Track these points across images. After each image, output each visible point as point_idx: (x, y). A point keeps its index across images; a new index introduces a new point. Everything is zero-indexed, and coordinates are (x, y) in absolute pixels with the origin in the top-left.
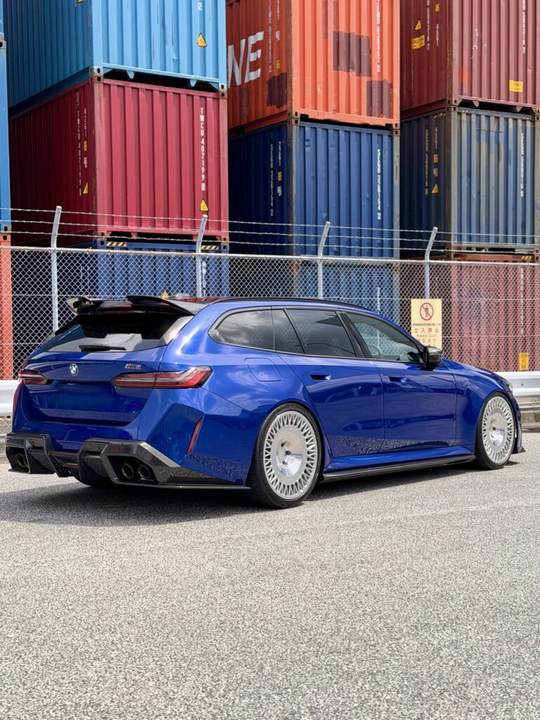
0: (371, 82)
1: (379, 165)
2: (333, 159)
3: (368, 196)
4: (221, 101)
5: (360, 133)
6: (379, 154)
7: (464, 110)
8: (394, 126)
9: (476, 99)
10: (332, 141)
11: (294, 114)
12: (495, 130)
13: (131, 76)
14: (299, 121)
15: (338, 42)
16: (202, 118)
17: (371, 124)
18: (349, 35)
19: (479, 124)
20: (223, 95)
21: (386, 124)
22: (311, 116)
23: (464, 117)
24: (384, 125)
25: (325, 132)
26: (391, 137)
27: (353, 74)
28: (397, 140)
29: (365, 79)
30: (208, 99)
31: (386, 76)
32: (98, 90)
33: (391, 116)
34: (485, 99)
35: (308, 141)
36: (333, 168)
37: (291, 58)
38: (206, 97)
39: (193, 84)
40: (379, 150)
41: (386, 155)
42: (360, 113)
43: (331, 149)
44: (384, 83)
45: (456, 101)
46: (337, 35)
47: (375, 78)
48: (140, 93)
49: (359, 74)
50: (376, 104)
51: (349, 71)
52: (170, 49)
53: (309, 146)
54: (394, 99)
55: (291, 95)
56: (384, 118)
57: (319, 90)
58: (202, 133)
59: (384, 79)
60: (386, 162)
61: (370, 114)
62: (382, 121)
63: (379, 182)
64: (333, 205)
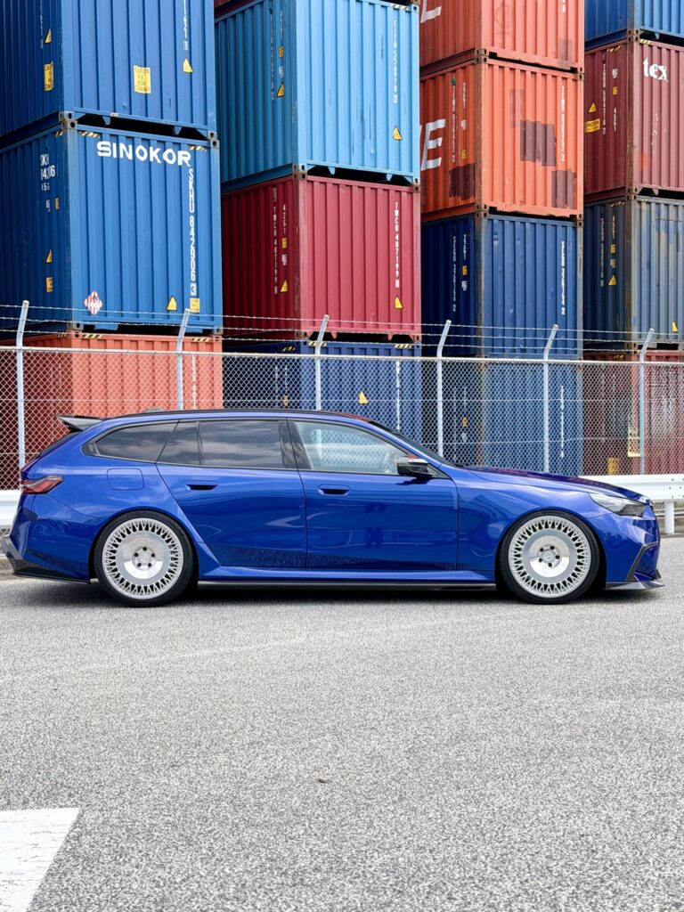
0: (556, 172)
1: (563, 258)
2: (519, 252)
3: (552, 290)
4: (415, 195)
5: (545, 225)
6: (563, 246)
7: (644, 199)
8: (578, 217)
9: (656, 187)
10: (519, 234)
11: (483, 207)
12: (674, 219)
13: (333, 171)
14: (488, 214)
15: (525, 132)
16: (397, 213)
17: (557, 215)
18: (535, 124)
19: (659, 214)
20: (417, 188)
21: (571, 216)
22: (499, 209)
23: (644, 206)
24: (568, 216)
25: (512, 224)
26: (575, 228)
27: (539, 163)
28: (580, 231)
29: (550, 169)
30: (403, 193)
31: (571, 166)
32: (303, 188)
33: (575, 207)
34: (665, 187)
35: (496, 234)
36: (519, 262)
37: (480, 149)
38: (400, 192)
39: (389, 178)
40: (563, 243)
41: (570, 248)
42: (545, 204)
43: (518, 243)
44: (569, 173)
45: (636, 190)
46: (524, 124)
47: (561, 168)
48: (341, 189)
49: (545, 164)
50: (561, 195)
51: (535, 161)
52: (368, 142)
53: (497, 239)
54: (578, 189)
55: (480, 187)
56: (568, 209)
57: (507, 181)
58: (397, 228)
59: (569, 167)
60: (570, 255)
61: (555, 205)
62: (566, 213)
63: (563, 276)
64: (519, 300)
